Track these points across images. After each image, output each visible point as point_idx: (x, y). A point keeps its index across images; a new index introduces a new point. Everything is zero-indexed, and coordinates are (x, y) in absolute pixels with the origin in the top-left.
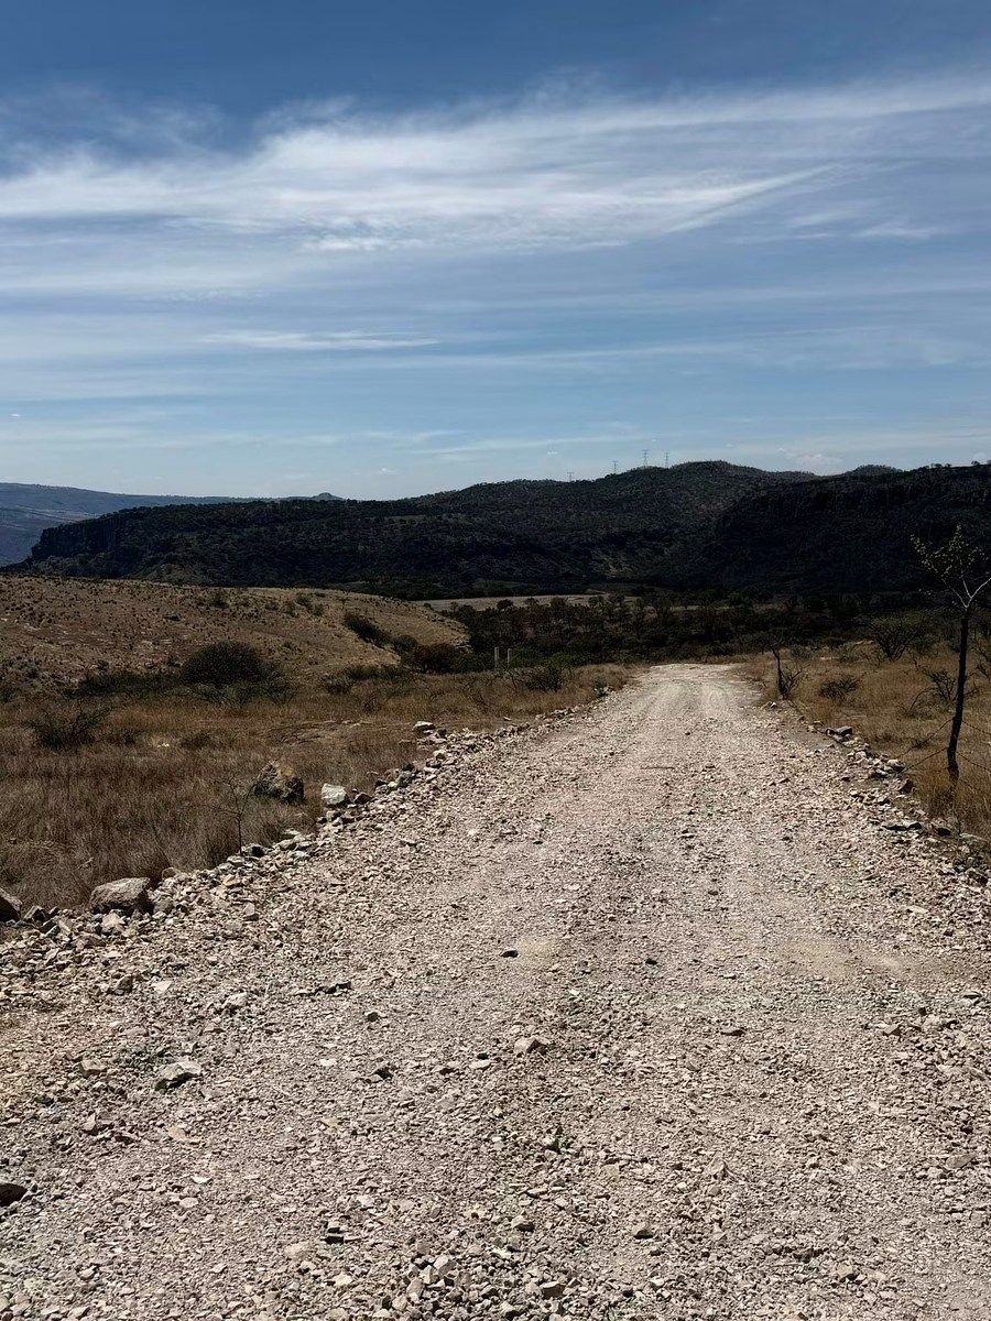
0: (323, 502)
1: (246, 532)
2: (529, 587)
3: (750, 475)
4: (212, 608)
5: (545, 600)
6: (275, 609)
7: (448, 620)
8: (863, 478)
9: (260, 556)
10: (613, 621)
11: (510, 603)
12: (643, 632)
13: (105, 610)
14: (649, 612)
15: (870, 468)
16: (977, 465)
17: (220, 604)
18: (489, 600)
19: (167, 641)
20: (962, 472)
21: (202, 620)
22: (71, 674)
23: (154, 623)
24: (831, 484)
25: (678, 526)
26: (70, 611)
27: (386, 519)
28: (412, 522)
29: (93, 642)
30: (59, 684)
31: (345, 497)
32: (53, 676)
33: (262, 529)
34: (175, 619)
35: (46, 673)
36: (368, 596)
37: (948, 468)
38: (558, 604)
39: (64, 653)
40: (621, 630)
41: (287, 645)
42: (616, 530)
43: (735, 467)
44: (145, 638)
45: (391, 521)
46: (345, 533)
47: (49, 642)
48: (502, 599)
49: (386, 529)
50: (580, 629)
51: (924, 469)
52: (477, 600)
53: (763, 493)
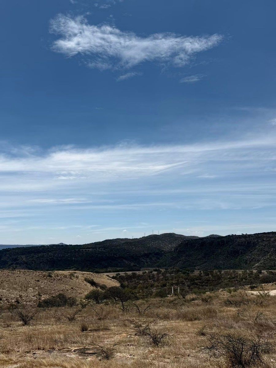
0: (62, 245)
1: (40, 255)
2: (124, 269)
3: (181, 237)
4: (48, 278)
5: (130, 273)
6: (66, 277)
7: (112, 279)
8: (213, 238)
9: (44, 262)
10: (150, 279)
11: (120, 274)
12: (160, 282)
13: (17, 279)
14: (160, 276)
15: (213, 235)
16: (243, 235)
17: (50, 276)
18: (113, 273)
19: (37, 288)
20: (239, 237)
21: (46, 281)
22: (12, 299)
23: (32, 283)
24: (205, 239)
25: (163, 251)
26: (7, 280)
27: (81, 250)
28: (89, 251)
29: (15, 289)
30: (9, 302)
31: (68, 244)
32: (7, 300)
33: (44, 254)
34: (38, 281)
35: (4, 299)
36: (88, 273)
37: (235, 235)
38: (134, 274)
39: (8, 292)
40: (153, 282)
41: (72, 288)
42: (146, 252)
43: (177, 234)
44: (30, 287)
45: (82, 251)
46: (69, 254)
47: (3, 289)
48: (118, 273)
49: (81, 253)
50: (141, 282)
51: (229, 236)
52: (110, 273)
53: (187, 242)
